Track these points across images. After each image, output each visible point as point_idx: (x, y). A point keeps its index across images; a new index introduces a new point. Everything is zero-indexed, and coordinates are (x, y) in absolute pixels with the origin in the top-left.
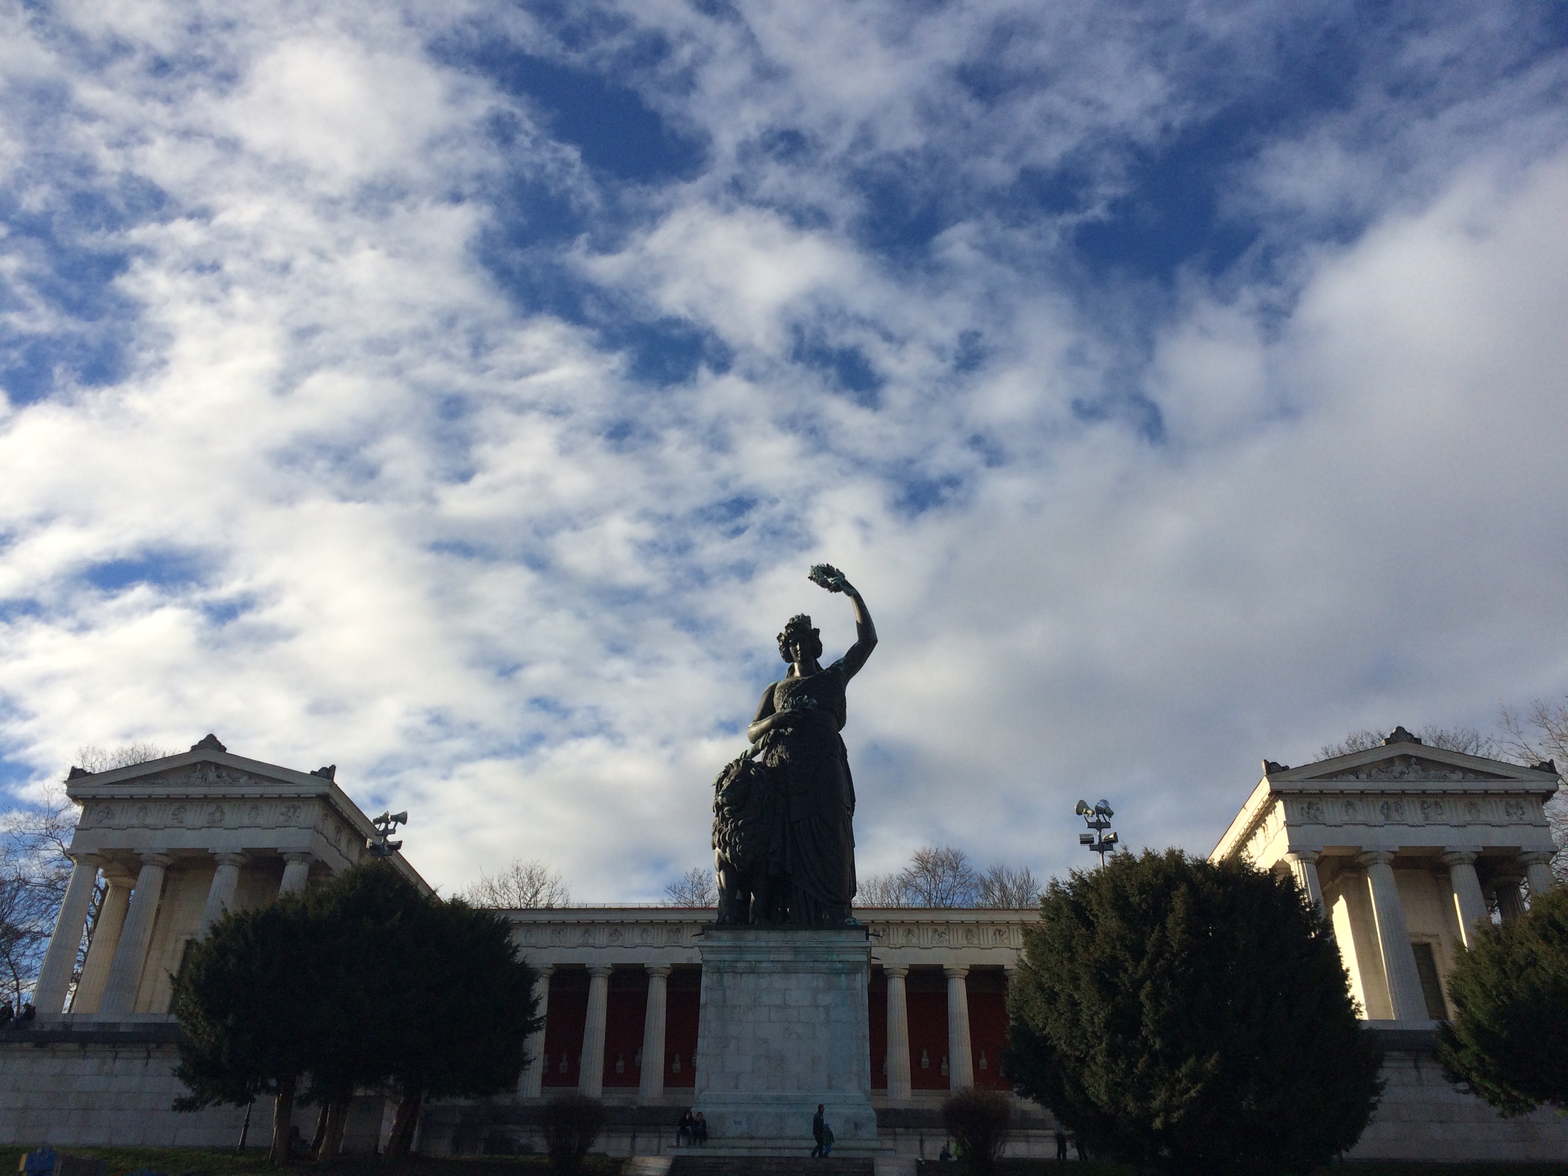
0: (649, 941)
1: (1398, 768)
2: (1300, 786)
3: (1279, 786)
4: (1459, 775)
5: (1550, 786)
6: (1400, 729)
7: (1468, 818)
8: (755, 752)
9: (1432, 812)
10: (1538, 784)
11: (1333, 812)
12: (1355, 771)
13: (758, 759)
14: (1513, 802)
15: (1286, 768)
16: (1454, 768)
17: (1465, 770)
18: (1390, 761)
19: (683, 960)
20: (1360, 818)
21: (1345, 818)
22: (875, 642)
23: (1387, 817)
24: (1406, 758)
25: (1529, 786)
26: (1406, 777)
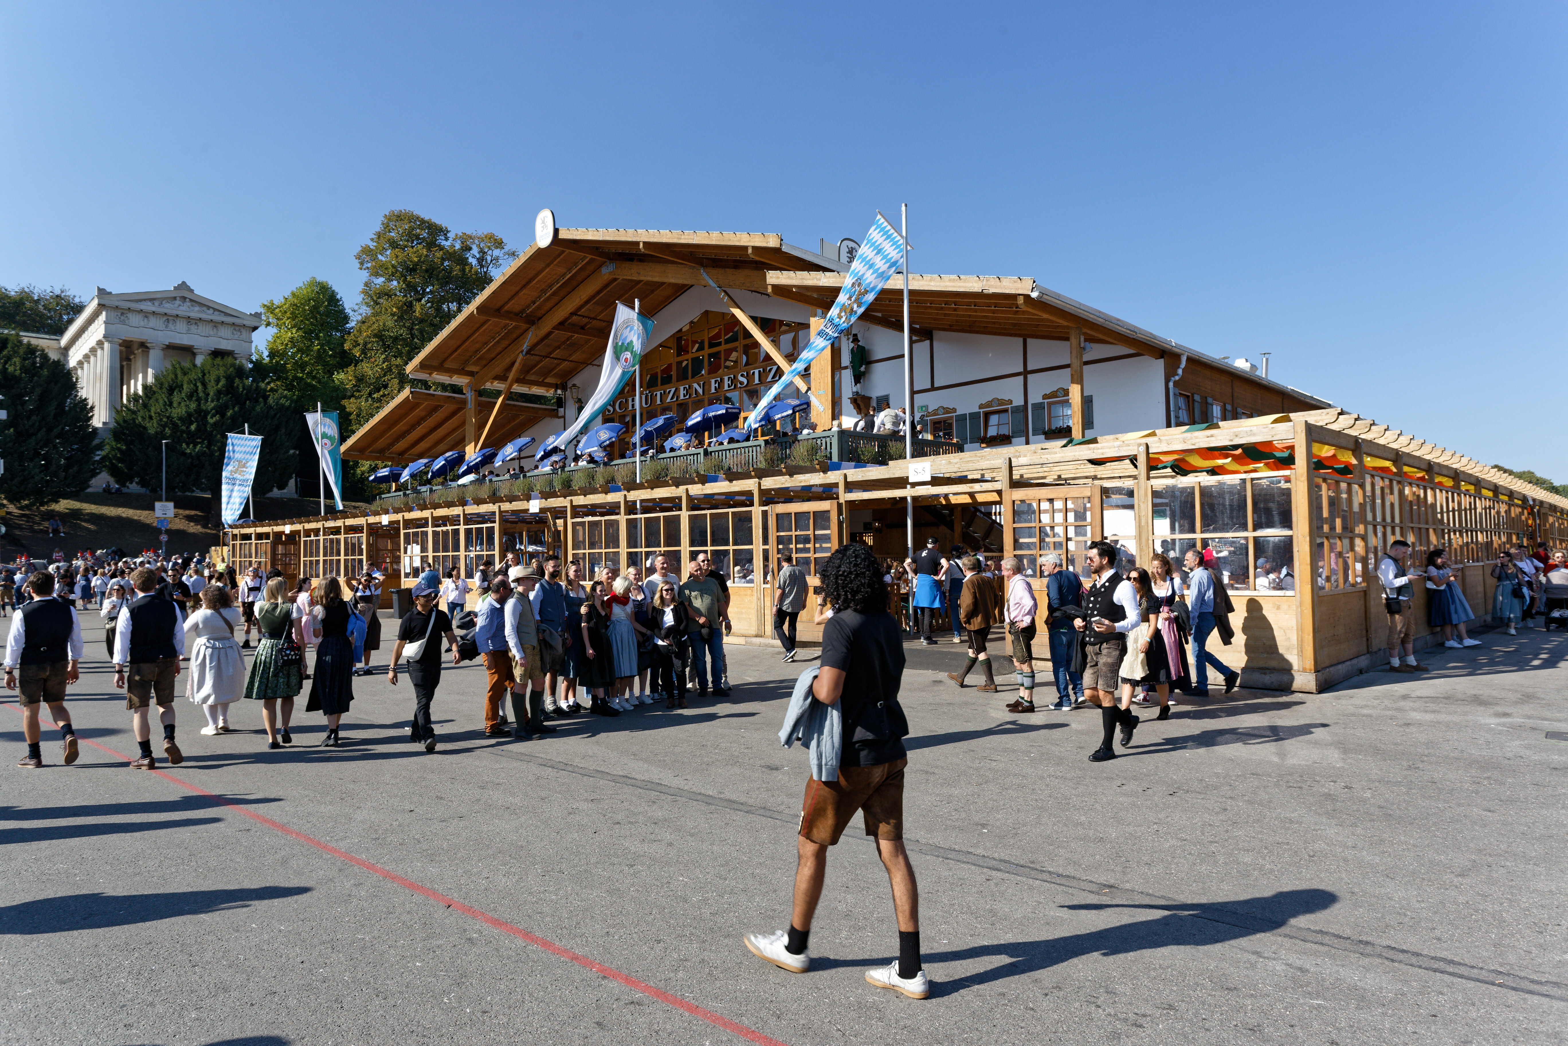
1: (178, 302)
2: (117, 304)
3: (103, 302)
4: (209, 311)
5: (256, 324)
6: (184, 283)
7: (211, 333)
9: (193, 328)
10: (252, 323)
11: (135, 319)
12: (152, 300)
14: (237, 328)
15: (110, 293)
16: (209, 307)
17: (215, 310)
18: (175, 298)
20: (151, 325)
21: (142, 324)
23: (167, 327)
24: (183, 299)
25: (245, 322)
26: (181, 308)
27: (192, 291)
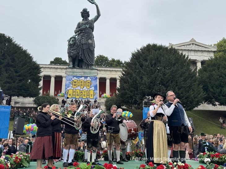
0: (51, 71)
1: (191, 45)
4: (201, 47)
6: (193, 38)
7: (201, 55)
8: (76, 36)
9: (196, 53)
10: (214, 50)
12: (184, 45)
13: (77, 37)
14: (209, 52)
15: (173, 45)
16: (200, 46)
18: (190, 44)
19: (58, 75)
22: (100, 15)
23: (188, 54)
24: (193, 44)
25: (212, 50)
26: (192, 47)
27: (195, 41)
